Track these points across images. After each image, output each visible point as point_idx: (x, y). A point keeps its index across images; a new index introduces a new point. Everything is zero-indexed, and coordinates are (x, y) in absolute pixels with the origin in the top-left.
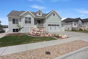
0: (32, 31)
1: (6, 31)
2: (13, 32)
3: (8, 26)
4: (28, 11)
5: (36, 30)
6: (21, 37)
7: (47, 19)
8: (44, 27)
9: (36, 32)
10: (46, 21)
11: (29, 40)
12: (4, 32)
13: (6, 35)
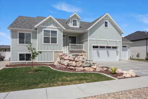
0: (59, 59)
1: (7, 58)
2: (20, 60)
3: (10, 46)
4: (50, 18)
5: (66, 58)
6: (36, 71)
7: (91, 34)
8: (84, 52)
9: (68, 61)
10: (89, 39)
11: (53, 80)
12: (3, 60)
13: (7, 66)
